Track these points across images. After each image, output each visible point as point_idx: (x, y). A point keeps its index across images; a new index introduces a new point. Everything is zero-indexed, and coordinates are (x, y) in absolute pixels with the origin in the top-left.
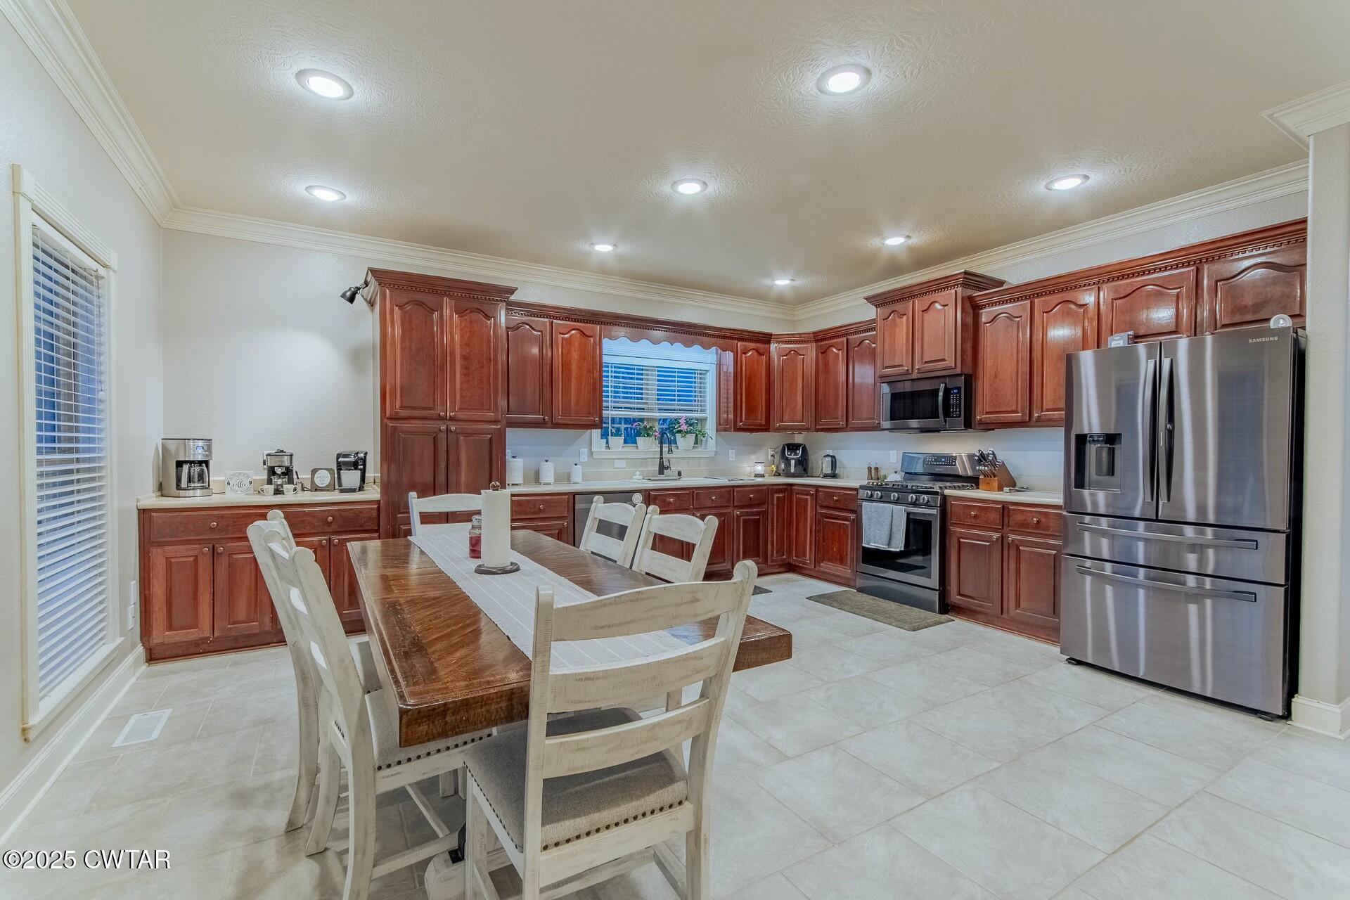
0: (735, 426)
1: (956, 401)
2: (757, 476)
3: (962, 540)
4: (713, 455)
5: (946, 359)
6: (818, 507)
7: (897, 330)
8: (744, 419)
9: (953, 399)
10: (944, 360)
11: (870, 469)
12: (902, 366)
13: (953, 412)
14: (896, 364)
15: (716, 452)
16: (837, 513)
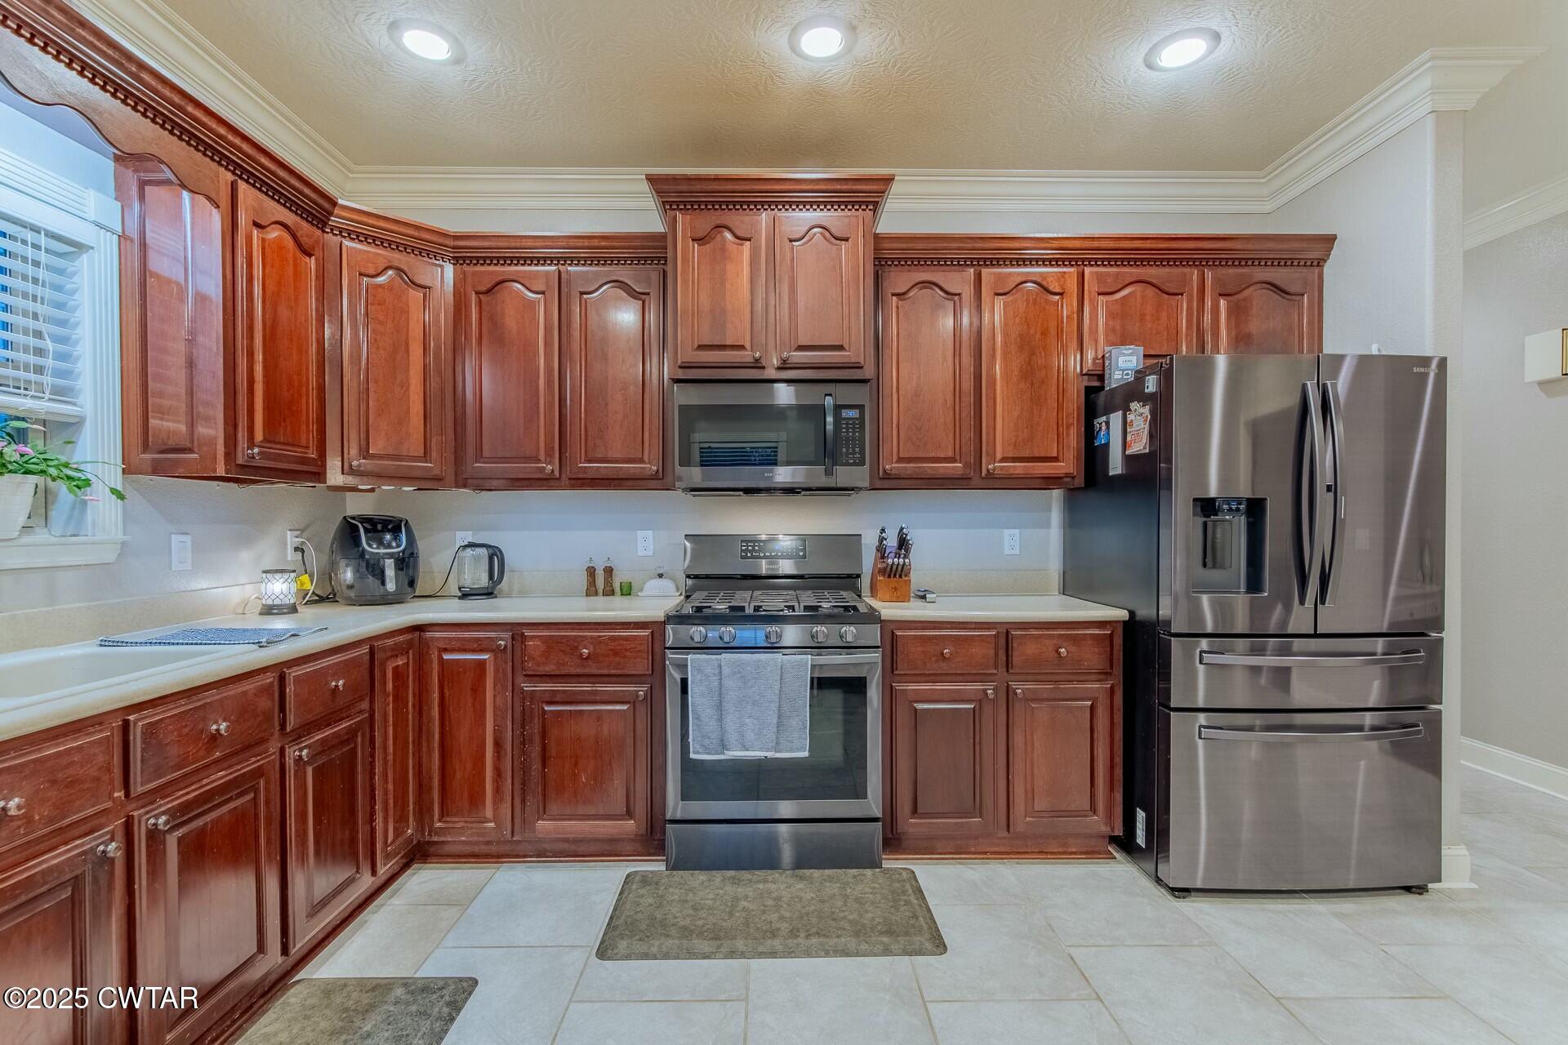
0: (230, 454)
1: (854, 433)
2: (269, 611)
3: (919, 706)
4: (111, 557)
5: (845, 346)
6: (520, 679)
7: (730, 267)
8: (259, 436)
9: (847, 428)
10: (841, 348)
11: (591, 572)
12: (742, 347)
13: (847, 454)
14: (729, 342)
15: (124, 544)
16: (587, 687)
